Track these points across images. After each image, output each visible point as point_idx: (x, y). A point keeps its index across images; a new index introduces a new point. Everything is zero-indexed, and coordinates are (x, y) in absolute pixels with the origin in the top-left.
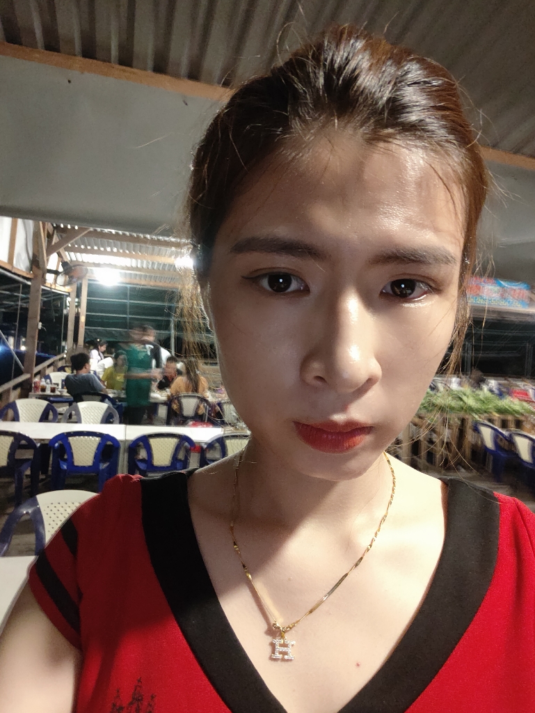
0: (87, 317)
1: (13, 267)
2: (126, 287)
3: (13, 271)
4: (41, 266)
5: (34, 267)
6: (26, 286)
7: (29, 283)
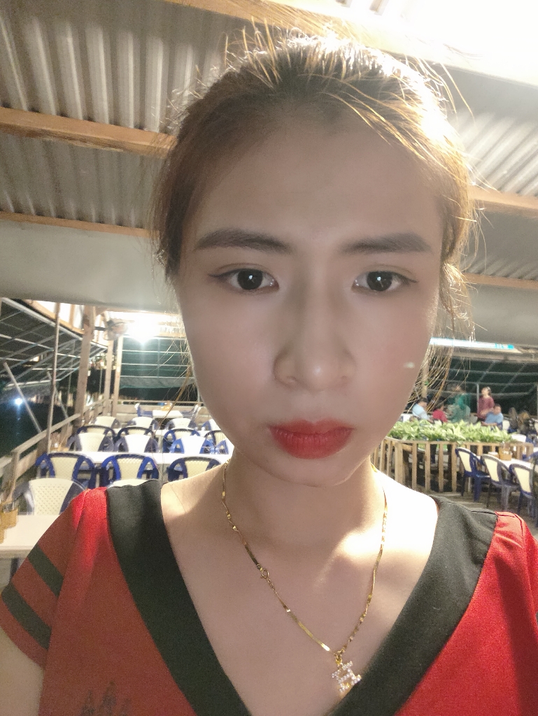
0: (123, 367)
1: (73, 326)
2: (157, 340)
3: (73, 330)
4: (91, 324)
5: (85, 325)
6: (79, 342)
7: (81, 339)
